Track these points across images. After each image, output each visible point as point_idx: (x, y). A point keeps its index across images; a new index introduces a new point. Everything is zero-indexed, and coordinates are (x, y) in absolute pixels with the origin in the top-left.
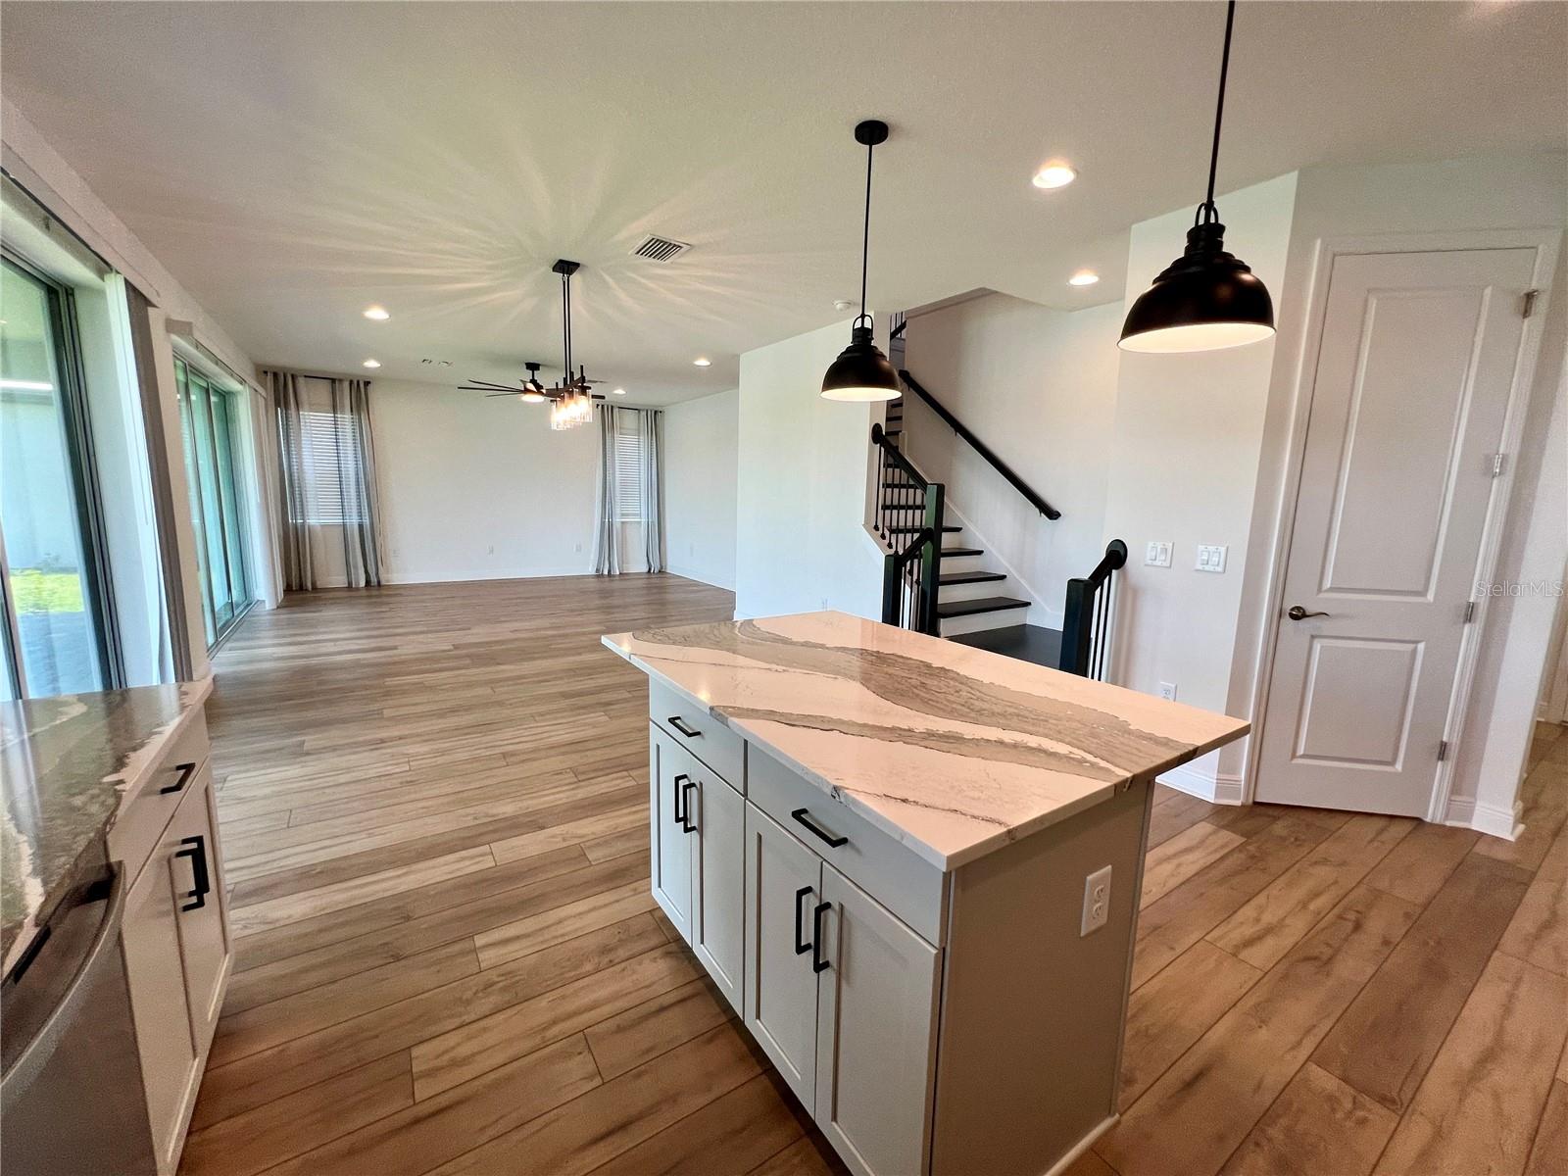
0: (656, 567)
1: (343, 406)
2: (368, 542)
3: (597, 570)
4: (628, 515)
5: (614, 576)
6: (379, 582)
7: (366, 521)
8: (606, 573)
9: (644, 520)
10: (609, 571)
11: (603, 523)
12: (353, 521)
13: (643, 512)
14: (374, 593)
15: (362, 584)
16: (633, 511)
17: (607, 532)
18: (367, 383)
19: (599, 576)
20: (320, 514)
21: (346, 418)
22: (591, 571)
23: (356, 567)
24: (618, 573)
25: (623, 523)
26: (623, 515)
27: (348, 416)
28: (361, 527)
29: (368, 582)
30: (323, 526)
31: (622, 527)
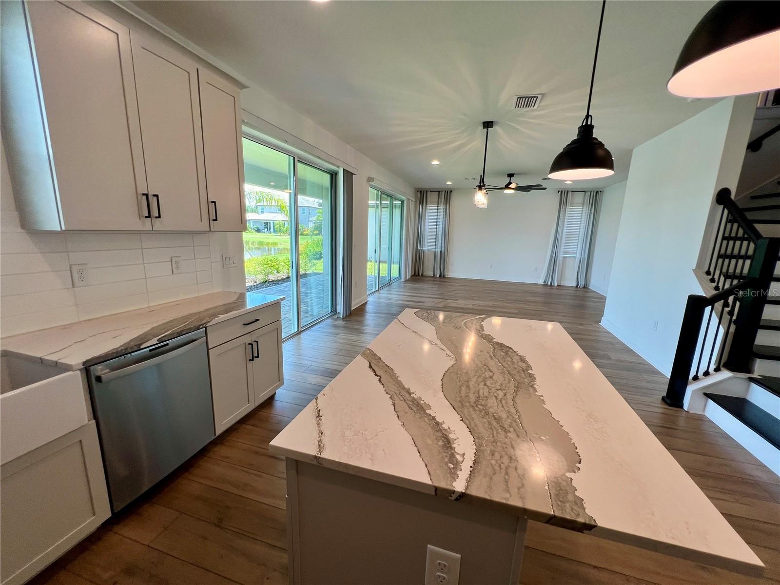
0: (581, 284)
1: (441, 203)
2: (443, 258)
3: (545, 282)
4: (568, 252)
5: (554, 286)
6: (444, 276)
7: (443, 250)
8: (549, 284)
9: (578, 256)
10: (551, 283)
11: (552, 256)
12: (439, 250)
13: (578, 252)
14: (442, 280)
15: (438, 276)
16: (573, 251)
17: (554, 261)
18: (451, 191)
19: (545, 285)
20: (428, 246)
21: (442, 207)
22: (541, 282)
23: (437, 269)
24: (556, 285)
25: (564, 257)
26: (565, 252)
27: (442, 206)
28: (441, 252)
29: (440, 275)
30: (429, 251)
31: (563, 259)
